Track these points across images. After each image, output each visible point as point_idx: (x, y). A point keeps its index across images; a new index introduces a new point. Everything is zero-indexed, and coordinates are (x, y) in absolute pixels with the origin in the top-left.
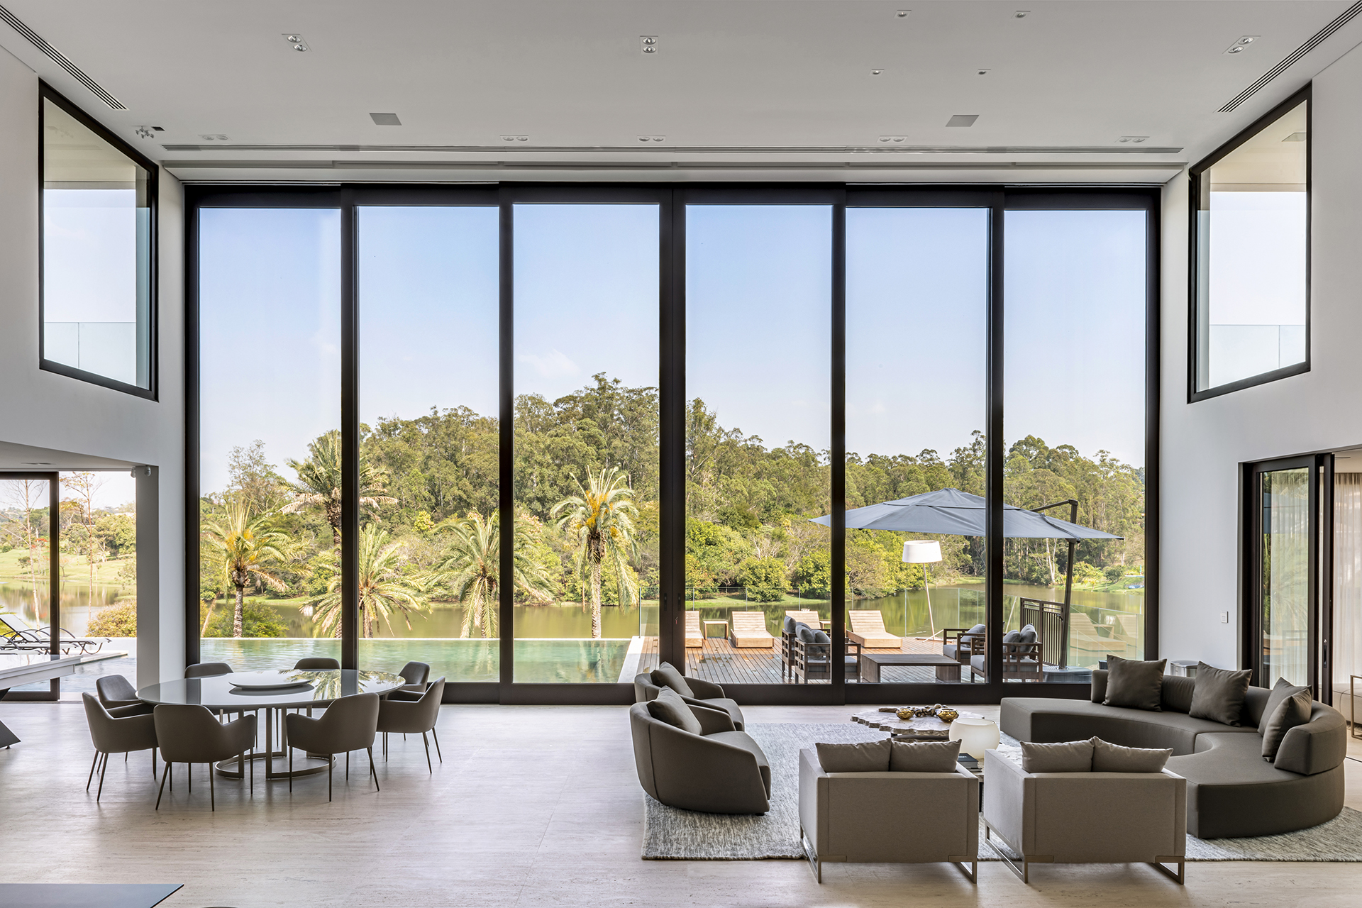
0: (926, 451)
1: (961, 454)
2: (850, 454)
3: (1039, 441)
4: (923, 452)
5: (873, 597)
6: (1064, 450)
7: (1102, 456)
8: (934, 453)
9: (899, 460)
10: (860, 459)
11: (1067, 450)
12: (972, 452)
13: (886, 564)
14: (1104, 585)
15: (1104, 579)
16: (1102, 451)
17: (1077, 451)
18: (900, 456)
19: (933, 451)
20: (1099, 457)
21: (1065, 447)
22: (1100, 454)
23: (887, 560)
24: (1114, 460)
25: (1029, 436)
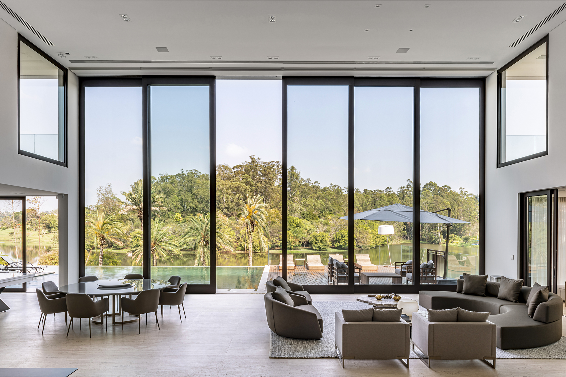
0: (388, 188)
1: (402, 189)
2: (356, 189)
3: (435, 184)
4: (387, 188)
5: (366, 249)
6: (445, 187)
7: (461, 190)
8: (391, 189)
9: (377, 192)
10: (360, 191)
11: (446, 188)
12: (407, 189)
13: (371, 235)
14: (462, 244)
15: (462, 241)
16: (461, 188)
17: (451, 188)
18: (377, 190)
19: (390, 188)
21: (446, 186)
22: (460, 189)
23: (371, 233)
24: (466, 192)
25: (431, 182)
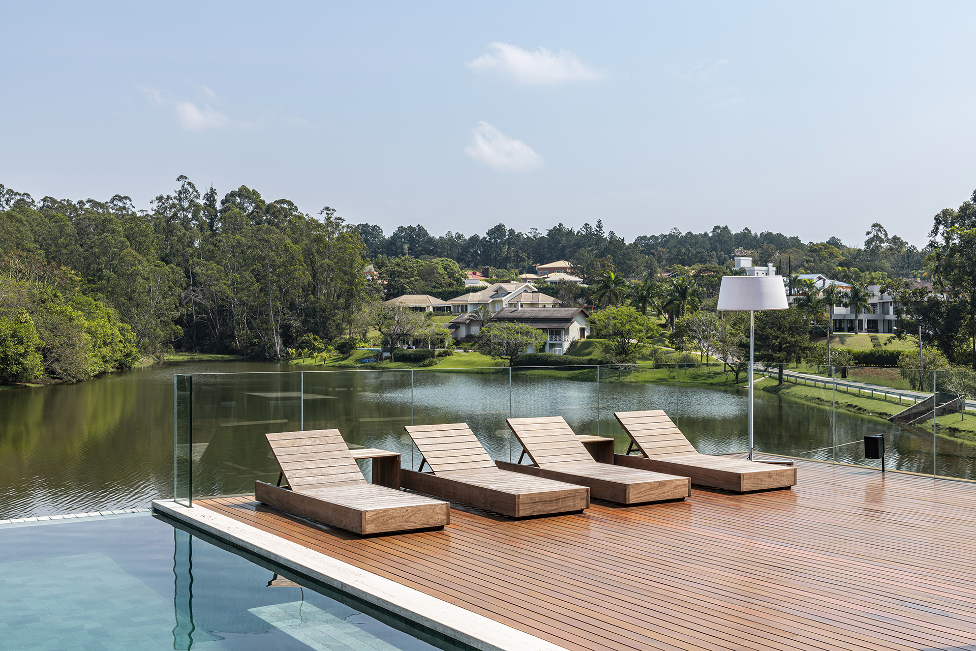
0: (120, 198)
1: (164, 204)
3: (254, 192)
4: (114, 199)
7: (327, 214)
8: (128, 201)
9: (87, 206)
10: (33, 201)
11: (285, 206)
12: (176, 202)
13: (88, 337)
14: (336, 360)
15: (335, 354)
16: (327, 209)
17: (296, 207)
18: (88, 201)
19: (126, 198)
20: (324, 215)
21: (283, 201)
22: (325, 212)
23: (89, 331)
24: (340, 219)
25: (243, 186)
